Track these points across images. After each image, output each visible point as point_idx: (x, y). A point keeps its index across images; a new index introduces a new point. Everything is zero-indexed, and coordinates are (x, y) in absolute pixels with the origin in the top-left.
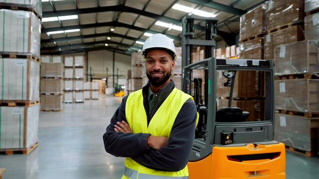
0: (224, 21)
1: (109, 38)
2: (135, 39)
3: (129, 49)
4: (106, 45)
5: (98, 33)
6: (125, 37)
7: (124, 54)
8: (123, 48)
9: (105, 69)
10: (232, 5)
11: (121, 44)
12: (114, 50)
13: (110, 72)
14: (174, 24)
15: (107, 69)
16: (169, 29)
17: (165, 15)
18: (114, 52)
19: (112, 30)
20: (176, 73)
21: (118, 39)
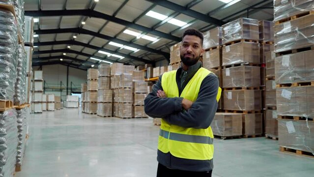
0: (165, 45)
1: (64, 54)
2: (90, 56)
3: (83, 64)
4: (61, 60)
5: (54, 49)
6: (81, 53)
7: (78, 68)
8: (77, 63)
9: (60, 83)
10: (170, 33)
11: (75, 59)
12: (69, 65)
13: (64, 86)
14: (124, 45)
15: (61, 82)
16: (121, 49)
17: (118, 38)
18: (68, 66)
19: (69, 47)
20: (126, 87)
21: (74, 55)
